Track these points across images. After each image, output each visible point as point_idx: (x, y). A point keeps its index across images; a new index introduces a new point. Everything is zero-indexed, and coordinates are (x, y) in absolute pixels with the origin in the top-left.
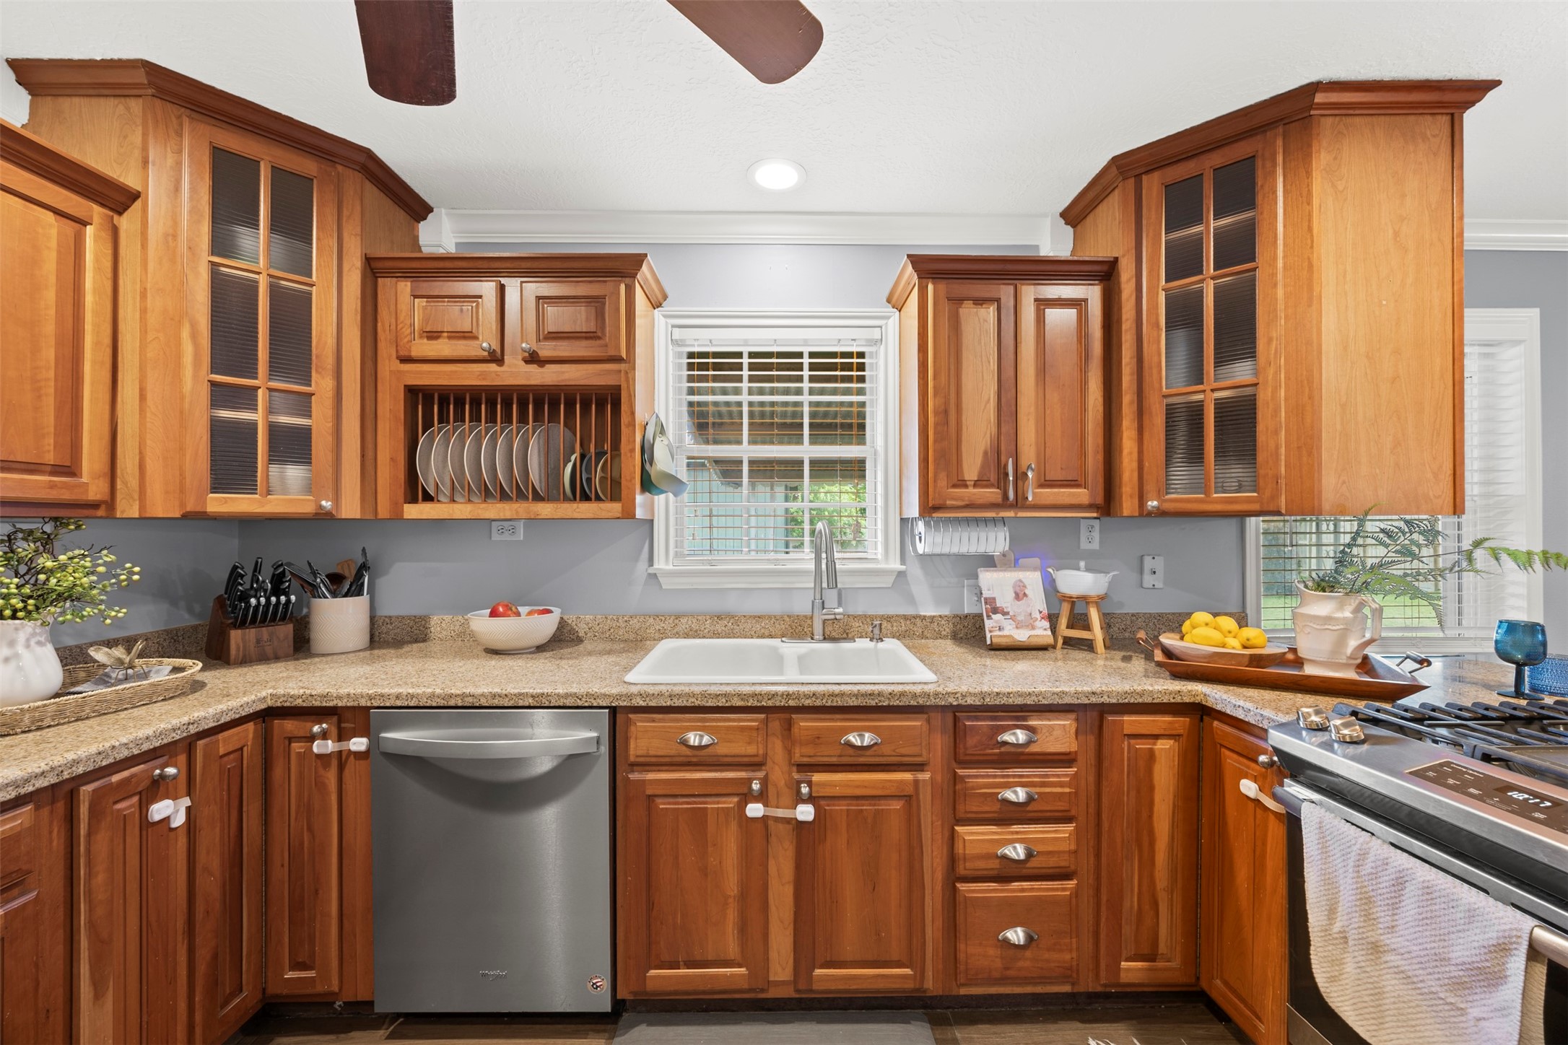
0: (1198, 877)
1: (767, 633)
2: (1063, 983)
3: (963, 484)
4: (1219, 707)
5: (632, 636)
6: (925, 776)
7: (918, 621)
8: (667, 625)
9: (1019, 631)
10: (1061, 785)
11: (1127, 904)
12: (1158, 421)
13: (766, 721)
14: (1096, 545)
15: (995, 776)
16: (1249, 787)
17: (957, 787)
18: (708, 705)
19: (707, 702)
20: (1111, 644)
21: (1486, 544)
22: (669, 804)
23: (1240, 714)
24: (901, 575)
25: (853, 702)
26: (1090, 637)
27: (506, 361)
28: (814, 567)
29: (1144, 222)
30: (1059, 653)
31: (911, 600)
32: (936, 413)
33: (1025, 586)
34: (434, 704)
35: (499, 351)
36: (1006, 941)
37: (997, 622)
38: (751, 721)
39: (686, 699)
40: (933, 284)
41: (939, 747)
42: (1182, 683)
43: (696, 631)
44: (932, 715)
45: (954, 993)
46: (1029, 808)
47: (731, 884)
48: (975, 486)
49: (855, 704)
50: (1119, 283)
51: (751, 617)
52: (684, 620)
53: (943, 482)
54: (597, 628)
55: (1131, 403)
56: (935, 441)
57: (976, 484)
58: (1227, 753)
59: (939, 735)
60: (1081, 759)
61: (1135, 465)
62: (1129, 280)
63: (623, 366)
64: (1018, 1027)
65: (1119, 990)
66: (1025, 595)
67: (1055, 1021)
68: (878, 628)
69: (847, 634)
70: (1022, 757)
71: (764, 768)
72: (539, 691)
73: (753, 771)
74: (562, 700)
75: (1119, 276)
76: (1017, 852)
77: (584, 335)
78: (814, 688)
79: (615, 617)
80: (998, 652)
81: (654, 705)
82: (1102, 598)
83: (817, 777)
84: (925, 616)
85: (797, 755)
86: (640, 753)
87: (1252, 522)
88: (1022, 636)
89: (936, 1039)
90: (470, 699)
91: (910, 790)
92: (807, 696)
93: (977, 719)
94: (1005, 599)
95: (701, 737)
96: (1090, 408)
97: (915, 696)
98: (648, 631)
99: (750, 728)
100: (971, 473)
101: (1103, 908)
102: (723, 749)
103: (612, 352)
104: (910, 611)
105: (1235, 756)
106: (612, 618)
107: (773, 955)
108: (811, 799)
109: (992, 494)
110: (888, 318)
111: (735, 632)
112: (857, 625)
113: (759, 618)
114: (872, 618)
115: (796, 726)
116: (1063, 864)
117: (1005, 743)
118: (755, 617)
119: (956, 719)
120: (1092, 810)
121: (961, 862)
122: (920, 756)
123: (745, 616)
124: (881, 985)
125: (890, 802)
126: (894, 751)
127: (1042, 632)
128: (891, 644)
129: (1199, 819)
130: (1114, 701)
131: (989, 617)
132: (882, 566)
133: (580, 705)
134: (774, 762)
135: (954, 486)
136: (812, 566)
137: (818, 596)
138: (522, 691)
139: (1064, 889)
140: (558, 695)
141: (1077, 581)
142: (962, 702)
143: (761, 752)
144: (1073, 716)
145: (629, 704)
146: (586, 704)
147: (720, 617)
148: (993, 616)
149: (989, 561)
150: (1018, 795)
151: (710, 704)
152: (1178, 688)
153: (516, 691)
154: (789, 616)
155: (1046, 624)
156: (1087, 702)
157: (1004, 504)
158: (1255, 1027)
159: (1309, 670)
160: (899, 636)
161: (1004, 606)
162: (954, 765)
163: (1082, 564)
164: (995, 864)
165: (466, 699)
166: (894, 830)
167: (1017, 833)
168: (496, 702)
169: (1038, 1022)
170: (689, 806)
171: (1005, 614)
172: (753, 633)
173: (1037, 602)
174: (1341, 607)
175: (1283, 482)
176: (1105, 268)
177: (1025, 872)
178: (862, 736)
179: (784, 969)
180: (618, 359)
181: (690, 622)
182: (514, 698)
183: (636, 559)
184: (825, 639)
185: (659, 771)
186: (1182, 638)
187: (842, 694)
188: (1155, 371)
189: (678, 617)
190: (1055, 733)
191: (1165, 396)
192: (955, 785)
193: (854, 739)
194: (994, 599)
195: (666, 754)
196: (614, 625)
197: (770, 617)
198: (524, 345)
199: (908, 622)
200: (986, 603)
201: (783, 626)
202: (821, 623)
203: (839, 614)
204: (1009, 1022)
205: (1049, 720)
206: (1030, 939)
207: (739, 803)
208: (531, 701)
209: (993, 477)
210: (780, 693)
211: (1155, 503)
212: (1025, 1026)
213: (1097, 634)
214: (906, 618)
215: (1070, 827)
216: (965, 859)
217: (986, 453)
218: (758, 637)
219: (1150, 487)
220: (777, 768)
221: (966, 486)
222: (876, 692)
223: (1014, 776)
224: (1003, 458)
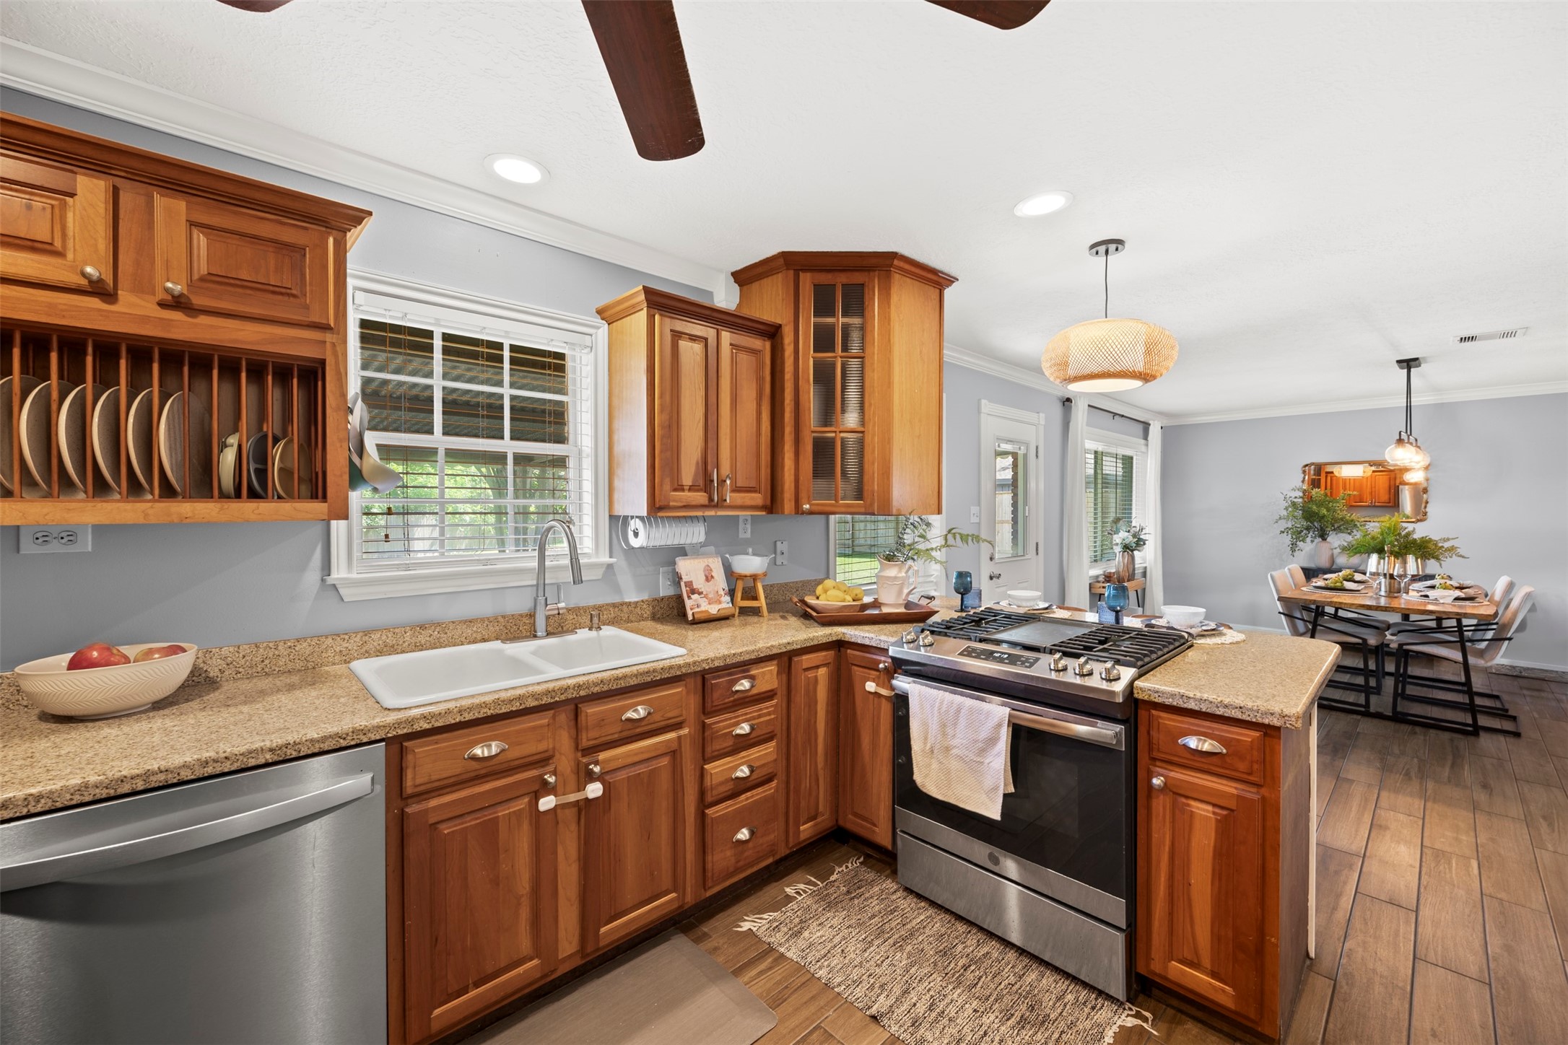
0: (838, 754)
1: (479, 636)
2: (768, 857)
3: (680, 488)
4: (853, 640)
5: (299, 664)
6: (685, 731)
7: (625, 608)
8: (353, 644)
9: (712, 606)
10: (769, 714)
11: (803, 786)
12: (808, 449)
13: (554, 717)
14: (748, 535)
15: (730, 719)
16: (871, 686)
17: (706, 734)
18: (501, 712)
19: (501, 709)
20: (772, 609)
21: (953, 531)
22: (455, 826)
23: (867, 642)
24: (610, 566)
25: (633, 682)
26: (759, 605)
27: (120, 297)
28: (536, 564)
29: (801, 306)
30: (737, 621)
31: (617, 589)
32: (662, 427)
33: (711, 570)
34: (87, 799)
35: (110, 282)
36: (739, 841)
37: (695, 600)
38: (542, 720)
39: (478, 710)
40: (661, 315)
41: (693, 706)
42: (831, 628)
43: (393, 646)
44: (688, 680)
45: (703, 898)
46: (751, 736)
47: (523, 883)
48: (690, 490)
49: (636, 683)
50: (782, 344)
51: (460, 622)
52: (376, 636)
53: (667, 487)
54: (243, 662)
55: (790, 433)
56: (661, 452)
57: (691, 489)
58: (856, 668)
59: (692, 696)
60: (779, 694)
61: (792, 478)
62: (789, 344)
63: (329, 337)
64: (741, 904)
65: (798, 847)
66: (712, 577)
67: (761, 889)
68: (596, 617)
69: (562, 627)
70: (747, 700)
71: (551, 761)
72: (280, 742)
73: (543, 767)
74: (317, 746)
75: (782, 338)
76: (743, 772)
77: (271, 288)
78: (600, 675)
79: (271, 645)
80: (699, 625)
81: (442, 724)
82: (765, 574)
83: (602, 756)
84: (630, 603)
85: (584, 740)
86: (418, 781)
87: (832, 517)
88: (713, 610)
89: (692, 940)
90: (162, 777)
91: (675, 746)
92: (596, 684)
93: (719, 677)
94: (699, 583)
95: (490, 746)
96: (763, 432)
97: (680, 667)
98: (324, 655)
99: (541, 726)
100: (687, 479)
101: (792, 794)
102: (516, 753)
103: (315, 318)
104: (617, 599)
105: (861, 669)
106: (268, 646)
107: (562, 934)
108: (600, 778)
109: (700, 497)
110: (598, 328)
111: (442, 641)
112: (572, 617)
113: (470, 622)
114: (585, 609)
115: (583, 714)
116: (770, 771)
117: (737, 691)
118: (465, 622)
119: (704, 679)
120: (784, 728)
121: (709, 792)
122: (681, 716)
123: (453, 622)
124: (654, 916)
125: (660, 760)
126: (662, 716)
127: (725, 604)
128: (608, 631)
129: (839, 716)
130: (799, 647)
131: (689, 597)
132: (594, 560)
133: (344, 745)
134: (560, 754)
135: (675, 490)
136: (535, 564)
137: (541, 593)
138: (254, 747)
139: (770, 789)
140: (312, 740)
141: (750, 564)
142: (712, 666)
143: (551, 746)
144: (775, 662)
145: (410, 731)
146: (353, 743)
147: (422, 627)
148: (692, 596)
149: (682, 551)
150: (745, 728)
151: (504, 710)
152: (830, 632)
153: (243, 749)
154: (503, 617)
155: (728, 598)
156: (785, 650)
157: (711, 504)
158: (874, 831)
159: (885, 610)
160: (612, 622)
161: (699, 587)
162: (703, 717)
163: (750, 550)
164: (730, 786)
165: (152, 778)
166: (664, 782)
167: (744, 757)
168: (209, 770)
169: (751, 895)
170: (478, 821)
171: (700, 593)
172: (463, 639)
173: (721, 582)
174: (900, 571)
175: (875, 494)
176: (772, 330)
177: (749, 785)
178: (636, 711)
179: (571, 943)
180: (325, 328)
181: (384, 637)
182: (241, 758)
183: (303, 567)
184: (548, 635)
185: (439, 796)
186: (818, 598)
187: (625, 677)
188: (807, 412)
189: (367, 632)
190: (766, 677)
191: (813, 432)
192: (704, 732)
193: (631, 714)
194: (691, 582)
195: (450, 775)
196: (271, 655)
197: (482, 620)
198: (169, 285)
199: (616, 609)
200: (686, 586)
201: (497, 628)
202: (544, 619)
203: (562, 608)
204: (734, 905)
205: (762, 668)
206: (752, 833)
207: (530, 802)
208: (269, 757)
209: (701, 483)
210: (571, 687)
211: (808, 506)
212: (745, 901)
213: (762, 602)
214: (614, 605)
215: (773, 743)
216: (712, 789)
217: (697, 463)
218: (470, 643)
219: (803, 495)
220: (563, 758)
221: (683, 490)
222: (652, 669)
223: (742, 715)
224: (709, 468)
